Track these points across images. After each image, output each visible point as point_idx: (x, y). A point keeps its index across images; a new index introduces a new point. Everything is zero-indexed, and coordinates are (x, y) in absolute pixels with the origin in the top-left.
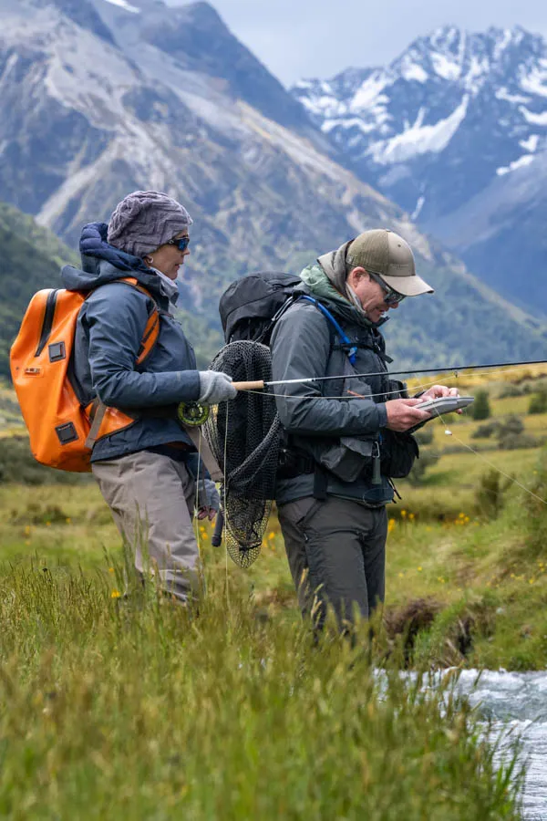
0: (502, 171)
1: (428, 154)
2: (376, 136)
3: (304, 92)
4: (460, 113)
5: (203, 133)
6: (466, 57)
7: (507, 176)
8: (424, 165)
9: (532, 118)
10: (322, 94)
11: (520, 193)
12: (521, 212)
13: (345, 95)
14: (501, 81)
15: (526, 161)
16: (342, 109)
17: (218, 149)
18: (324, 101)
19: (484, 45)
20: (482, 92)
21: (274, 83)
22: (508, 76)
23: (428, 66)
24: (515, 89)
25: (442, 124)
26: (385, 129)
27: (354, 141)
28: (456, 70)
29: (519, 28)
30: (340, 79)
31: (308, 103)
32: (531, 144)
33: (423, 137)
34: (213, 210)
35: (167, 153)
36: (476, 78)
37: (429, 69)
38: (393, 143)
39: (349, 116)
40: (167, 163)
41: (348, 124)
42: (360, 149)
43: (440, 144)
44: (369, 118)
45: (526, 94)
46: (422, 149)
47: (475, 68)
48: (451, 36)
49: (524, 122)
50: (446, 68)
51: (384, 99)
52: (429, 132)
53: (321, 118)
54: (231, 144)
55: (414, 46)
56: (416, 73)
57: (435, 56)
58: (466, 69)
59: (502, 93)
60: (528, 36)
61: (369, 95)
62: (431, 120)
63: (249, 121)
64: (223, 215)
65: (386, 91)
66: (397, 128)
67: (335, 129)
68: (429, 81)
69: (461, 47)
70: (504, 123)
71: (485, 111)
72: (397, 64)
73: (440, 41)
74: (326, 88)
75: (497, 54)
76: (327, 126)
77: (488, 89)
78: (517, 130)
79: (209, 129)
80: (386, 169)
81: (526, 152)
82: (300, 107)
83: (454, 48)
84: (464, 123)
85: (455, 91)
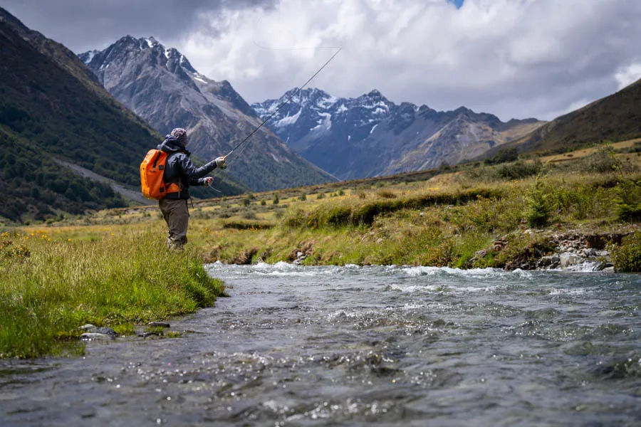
0: (312, 129)
1: (291, 124)
2: (276, 119)
3: (254, 106)
4: (300, 112)
5: (226, 118)
6: (301, 97)
7: (313, 131)
8: (289, 127)
9: (320, 114)
10: (260, 107)
11: (316, 136)
12: (317, 141)
13: (267, 108)
14: (312, 104)
15: (318, 126)
16: (266, 111)
17: (231, 123)
18: (261, 109)
19: (307, 92)
20: (306, 107)
21: (246, 104)
22: (314, 102)
23: (290, 99)
24: (315, 106)
25: (295, 116)
26: (278, 117)
27: (269, 121)
28: (299, 100)
29: (316, 89)
30: (265, 103)
31: (256, 109)
32: (320, 122)
33: (289, 120)
34: (229, 140)
35: (216, 124)
36: (304, 103)
37: (292, 101)
38: (281, 121)
39: (268, 113)
40: (215, 127)
41: (267, 116)
42: (271, 122)
43: (294, 122)
44: (274, 114)
45: (318, 107)
46: (289, 123)
47: (304, 100)
48: (297, 90)
49: (318, 116)
50: (296, 100)
51: (278, 109)
52: (290, 117)
53: (260, 114)
54: (234, 122)
55: (286, 93)
56: (286, 101)
57: (292, 96)
58: (301, 100)
59: (312, 107)
60: (319, 91)
61: (273, 108)
63: (238, 114)
64: (232, 142)
65: (278, 106)
66: (282, 117)
67: (264, 117)
68: (291, 104)
69: (300, 94)
70: (312, 116)
71: (307, 112)
72: (281, 98)
73: (294, 92)
74: (261, 105)
75: (310, 96)
76: (262, 116)
77: (308, 106)
78: (316, 117)
79: (227, 117)
80: (278, 129)
81: (318, 124)
82: (254, 111)
83: (298, 94)
84: (300, 116)
85: (298, 107)
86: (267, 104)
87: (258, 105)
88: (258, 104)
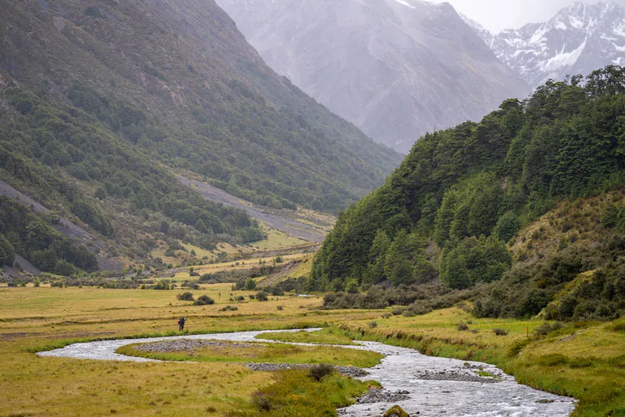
1: (567, 67)
2: (541, 58)
4: (583, 46)
6: (586, 18)
9: (618, 48)
10: (515, 37)
13: (526, 37)
14: (604, 30)
16: (525, 44)
18: (516, 40)
19: (596, 10)
20: (594, 35)
22: (607, 27)
23: (567, 22)
24: (610, 34)
25: (574, 51)
26: (546, 54)
27: (531, 60)
28: (581, 24)
29: (612, 3)
30: (524, 29)
31: (508, 41)
33: (565, 58)
36: (591, 28)
37: (569, 25)
38: (550, 61)
39: (527, 48)
41: (527, 52)
42: (533, 64)
43: (573, 61)
44: (538, 48)
45: (615, 36)
46: (564, 64)
47: (591, 23)
48: (579, 7)
49: (614, 50)
50: (577, 23)
51: (545, 39)
52: (567, 55)
53: (514, 49)
55: (560, 12)
56: (562, 26)
57: (571, 17)
58: (586, 24)
59: (603, 36)
60: (617, 7)
61: (537, 38)
62: (568, 50)
65: (546, 35)
66: (552, 54)
67: (521, 55)
68: (568, 30)
69: (584, 13)
70: (604, 51)
71: (595, 45)
72: (552, 21)
73: (573, 10)
74: (517, 33)
75: (601, 16)
76: (517, 53)
77: (597, 34)
78: (611, 54)
80: (545, 73)
83: (580, 14)
84: (584, 51)
85: (580, 35)
86: (527, 32)
87: (510, 34)
88: (512, 30)
